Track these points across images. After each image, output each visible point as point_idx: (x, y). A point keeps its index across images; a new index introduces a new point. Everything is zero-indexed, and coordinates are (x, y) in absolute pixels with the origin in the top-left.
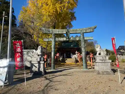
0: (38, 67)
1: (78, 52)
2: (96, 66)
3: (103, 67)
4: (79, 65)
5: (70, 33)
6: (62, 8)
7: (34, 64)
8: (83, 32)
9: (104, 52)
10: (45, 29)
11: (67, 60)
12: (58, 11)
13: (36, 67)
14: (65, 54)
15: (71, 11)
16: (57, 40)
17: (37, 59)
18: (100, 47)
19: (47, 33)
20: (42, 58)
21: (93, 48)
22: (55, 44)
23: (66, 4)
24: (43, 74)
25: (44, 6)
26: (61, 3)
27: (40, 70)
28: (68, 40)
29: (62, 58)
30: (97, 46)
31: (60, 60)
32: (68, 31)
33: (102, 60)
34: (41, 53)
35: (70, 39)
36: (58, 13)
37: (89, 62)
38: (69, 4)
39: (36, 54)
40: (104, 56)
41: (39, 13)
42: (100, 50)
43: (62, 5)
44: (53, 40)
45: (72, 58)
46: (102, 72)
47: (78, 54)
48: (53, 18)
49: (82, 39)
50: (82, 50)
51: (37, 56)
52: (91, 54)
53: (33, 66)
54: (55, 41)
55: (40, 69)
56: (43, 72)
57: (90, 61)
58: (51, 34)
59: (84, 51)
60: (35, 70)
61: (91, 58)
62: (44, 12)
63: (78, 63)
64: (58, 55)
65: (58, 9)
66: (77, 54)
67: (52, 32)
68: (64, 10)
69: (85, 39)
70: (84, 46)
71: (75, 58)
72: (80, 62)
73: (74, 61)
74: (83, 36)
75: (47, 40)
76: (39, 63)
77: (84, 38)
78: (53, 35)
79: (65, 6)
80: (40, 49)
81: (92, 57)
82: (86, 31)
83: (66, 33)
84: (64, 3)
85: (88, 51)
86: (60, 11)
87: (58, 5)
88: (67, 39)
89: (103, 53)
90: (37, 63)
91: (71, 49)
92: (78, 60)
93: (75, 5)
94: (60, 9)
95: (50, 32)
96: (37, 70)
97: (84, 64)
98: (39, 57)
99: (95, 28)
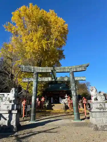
0: (8, 119)
1: (67, 96)
2: (93, 117)
3: (102, 118)
4: (69, 113)
5: (57, 72)
6: (49, 45)
7: (3, 115)
8: (73, 71)
9: (102, 97)
10: (24, 67)
11: (54, 105)
12: (44, 48)
13: (6, 119)
14: (52, 99)
15: (59, 49)
16: (40, 81)
17: (8, 107)
18: (96, 90)
19: (27, 71)
20: (15, 105)
21: (86, 90)
22: (37, 85)
23: (53, 41)
24: (14, 131)
25: (29, 42)
26: (47, 40)
27: (11, 125)
28: (54, 80)
29: (48, 104)
30: (92, 89)
31: (45, 106)
32: (54, 69)
33: (100, 109)
34: (14, 99)
35: (57, 79)
36: (45, 50)
37: (81, 109)
38: (56, 41)
39: (7, 99)
40: (102, 102)
41: (22, 50)
42: (96, 95)
43: (49, 42)
44: (35, 80)
45: (60, 103)
46: (101, 126)
47: (68, 98)
48: (38, 56)
49: (71, 80)
50: (72, 93)
51: (9, 102)
52: (84, 99)
53: (1, 118)
54: (37, 82)
55: (11, 122)
56: (15, 127)
57: (83, 107)
58: (32, 72)
59: (75, 94)
60: (4, 124)
61: (84, 105)
62: (28, 49)
63: (68, 111)
64: (43, 99)
65: (44, 46)
66: (66, 99)
67: (33, 71)
68: (51, 47)
69: (76, 79)
70: (75, 89)
71: (65, 103)
72: (70, 108)
73: (63, 108)
74: (73, 75)
75: (27, 80)
76: (10, 113)
77: (74, 78)
78: (35, 74)
79: (52, 42)
80: (14, 92)
81: (85, 103)
82: (76, 70)
83: (51, 71)
84: (51, 40)
85: (81, 94)
86: (46, 48)
87: (44, 42)
88: (52, 79)
89: (100, 98)
90: (8, 112)
91: (60, 91)
92: (68, 106)
93: (63, 42)
94: (47, 46)
95: (31, 70)
96: (6, 124)
97: (75, 113)
98: (10, 103)
99: (87, 66)
